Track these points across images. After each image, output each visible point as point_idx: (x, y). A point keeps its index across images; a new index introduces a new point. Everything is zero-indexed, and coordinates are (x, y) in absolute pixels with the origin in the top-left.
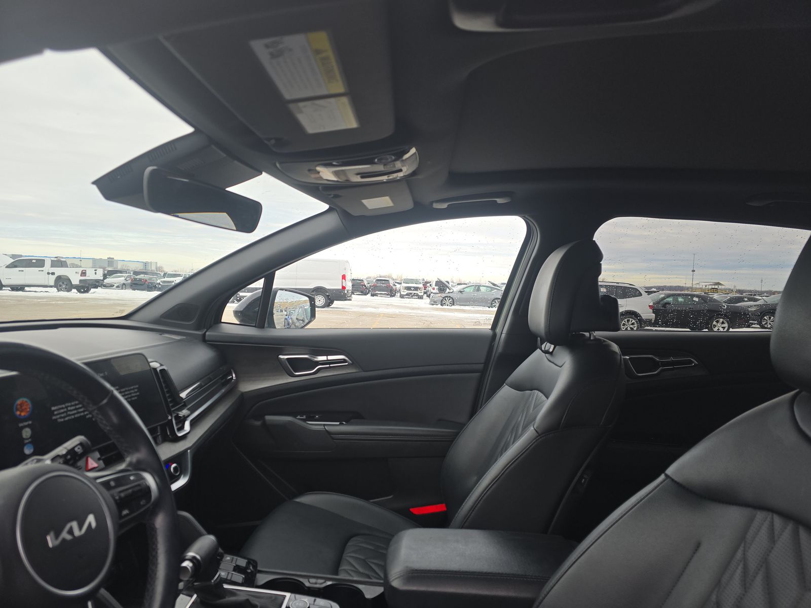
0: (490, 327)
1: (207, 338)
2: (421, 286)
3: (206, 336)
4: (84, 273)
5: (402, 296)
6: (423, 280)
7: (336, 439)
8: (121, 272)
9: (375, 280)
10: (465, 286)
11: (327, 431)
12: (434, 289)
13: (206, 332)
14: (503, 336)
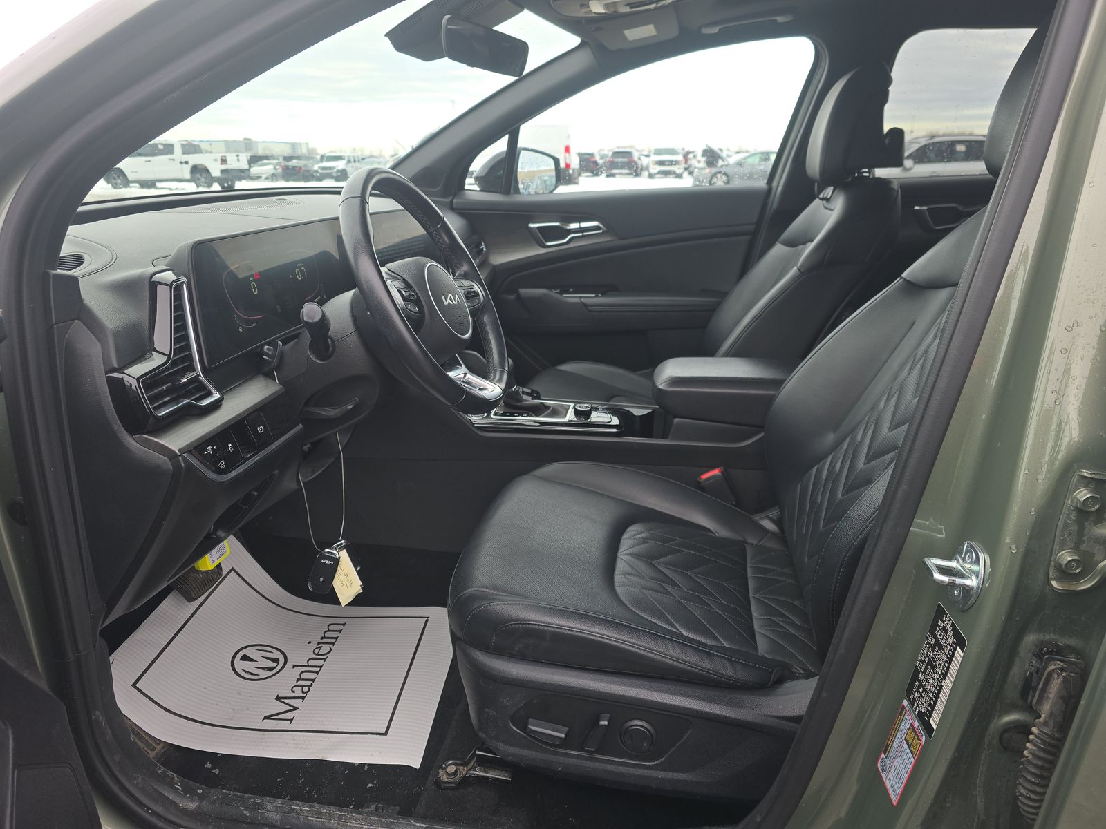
0: (765, 182)
1: (454, 206)
2: (680, 158)
3: (454, 203)
4: (224, 161)
5: (651, 176)
6: (683, 149)
7: (593, 311)
8: (267, 158)
9: (610, 154)
10: (747, 154)
11: (582, 302)
12: (699, 162)
13: (452, 200)
14: (780, 189)
